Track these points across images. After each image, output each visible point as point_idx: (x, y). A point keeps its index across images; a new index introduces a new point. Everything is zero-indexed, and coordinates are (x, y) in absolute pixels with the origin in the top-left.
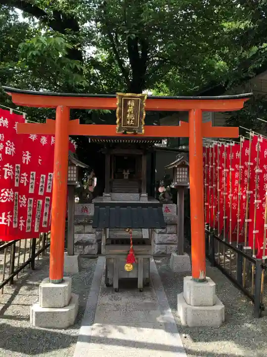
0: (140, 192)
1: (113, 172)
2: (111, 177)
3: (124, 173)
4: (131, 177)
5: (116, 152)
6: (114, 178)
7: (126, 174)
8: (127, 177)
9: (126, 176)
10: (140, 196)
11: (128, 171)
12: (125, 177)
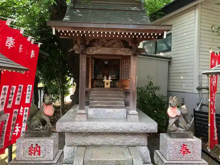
0: (127, 104)
1: (90, 79)
2: (87, 86)
3: (105, 80)
4: (113, 86)
5: (95, 52)
6: (92, 87)
7: (107, 81)
8: (109, 86)
9: (107, 84)
10: (127, 113)
11: (110, 78)
12: (106, 86)
